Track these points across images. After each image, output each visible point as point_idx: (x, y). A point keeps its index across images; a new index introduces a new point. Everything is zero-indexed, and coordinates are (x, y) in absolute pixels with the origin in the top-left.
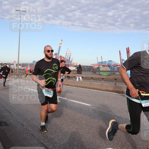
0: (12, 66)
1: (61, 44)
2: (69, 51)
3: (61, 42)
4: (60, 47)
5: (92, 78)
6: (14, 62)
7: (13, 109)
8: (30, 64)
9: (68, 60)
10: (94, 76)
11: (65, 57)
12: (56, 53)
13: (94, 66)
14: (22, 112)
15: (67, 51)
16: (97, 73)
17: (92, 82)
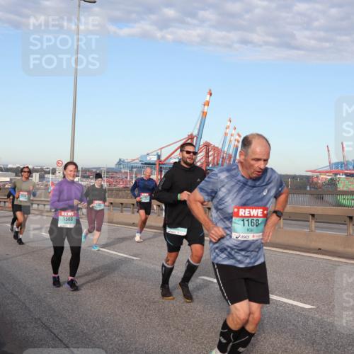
0: (50, 176)
1: (207, 104)
2: (235, 129)
3: (208, 99)
4: (204, 114)
5: (313, 215)
6: (58, 163)
7: (58, 316)
8: (109, 171)
9: (230, 157)
10: (319, 209)
11: (220, 147)
12: (192, 135)
13: (317, 177)
14: (87, 325)
15: (228, 127)
16: (328, 198)
17: (313, 228)
